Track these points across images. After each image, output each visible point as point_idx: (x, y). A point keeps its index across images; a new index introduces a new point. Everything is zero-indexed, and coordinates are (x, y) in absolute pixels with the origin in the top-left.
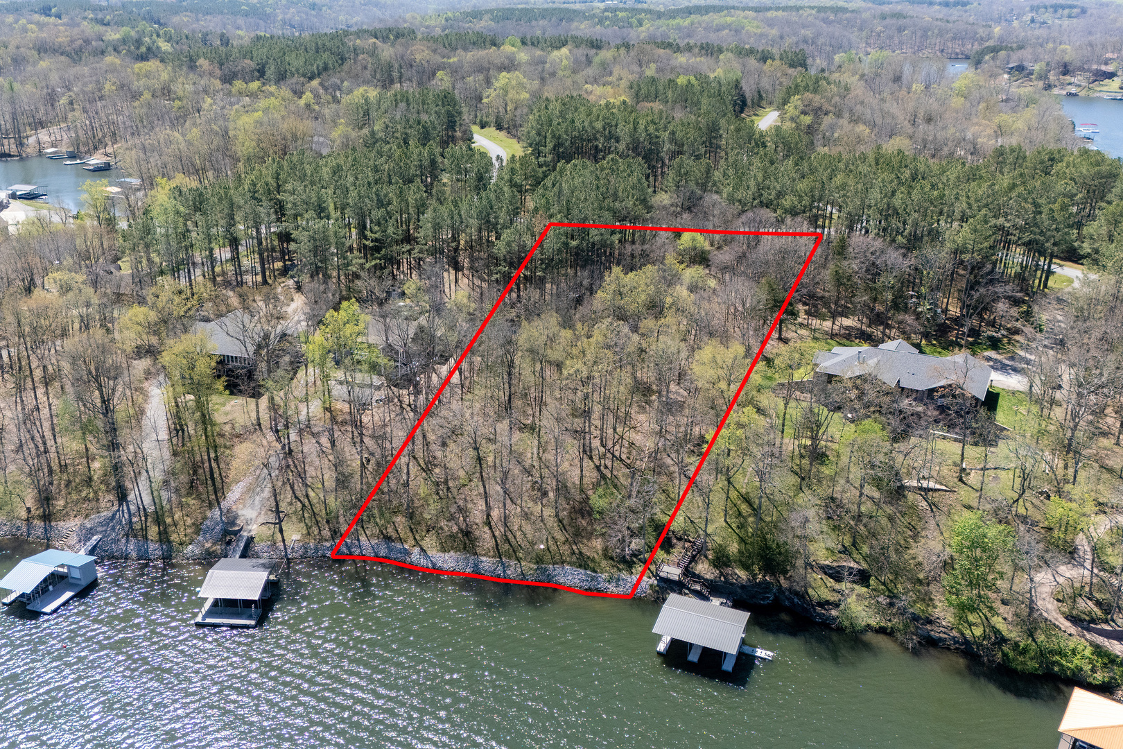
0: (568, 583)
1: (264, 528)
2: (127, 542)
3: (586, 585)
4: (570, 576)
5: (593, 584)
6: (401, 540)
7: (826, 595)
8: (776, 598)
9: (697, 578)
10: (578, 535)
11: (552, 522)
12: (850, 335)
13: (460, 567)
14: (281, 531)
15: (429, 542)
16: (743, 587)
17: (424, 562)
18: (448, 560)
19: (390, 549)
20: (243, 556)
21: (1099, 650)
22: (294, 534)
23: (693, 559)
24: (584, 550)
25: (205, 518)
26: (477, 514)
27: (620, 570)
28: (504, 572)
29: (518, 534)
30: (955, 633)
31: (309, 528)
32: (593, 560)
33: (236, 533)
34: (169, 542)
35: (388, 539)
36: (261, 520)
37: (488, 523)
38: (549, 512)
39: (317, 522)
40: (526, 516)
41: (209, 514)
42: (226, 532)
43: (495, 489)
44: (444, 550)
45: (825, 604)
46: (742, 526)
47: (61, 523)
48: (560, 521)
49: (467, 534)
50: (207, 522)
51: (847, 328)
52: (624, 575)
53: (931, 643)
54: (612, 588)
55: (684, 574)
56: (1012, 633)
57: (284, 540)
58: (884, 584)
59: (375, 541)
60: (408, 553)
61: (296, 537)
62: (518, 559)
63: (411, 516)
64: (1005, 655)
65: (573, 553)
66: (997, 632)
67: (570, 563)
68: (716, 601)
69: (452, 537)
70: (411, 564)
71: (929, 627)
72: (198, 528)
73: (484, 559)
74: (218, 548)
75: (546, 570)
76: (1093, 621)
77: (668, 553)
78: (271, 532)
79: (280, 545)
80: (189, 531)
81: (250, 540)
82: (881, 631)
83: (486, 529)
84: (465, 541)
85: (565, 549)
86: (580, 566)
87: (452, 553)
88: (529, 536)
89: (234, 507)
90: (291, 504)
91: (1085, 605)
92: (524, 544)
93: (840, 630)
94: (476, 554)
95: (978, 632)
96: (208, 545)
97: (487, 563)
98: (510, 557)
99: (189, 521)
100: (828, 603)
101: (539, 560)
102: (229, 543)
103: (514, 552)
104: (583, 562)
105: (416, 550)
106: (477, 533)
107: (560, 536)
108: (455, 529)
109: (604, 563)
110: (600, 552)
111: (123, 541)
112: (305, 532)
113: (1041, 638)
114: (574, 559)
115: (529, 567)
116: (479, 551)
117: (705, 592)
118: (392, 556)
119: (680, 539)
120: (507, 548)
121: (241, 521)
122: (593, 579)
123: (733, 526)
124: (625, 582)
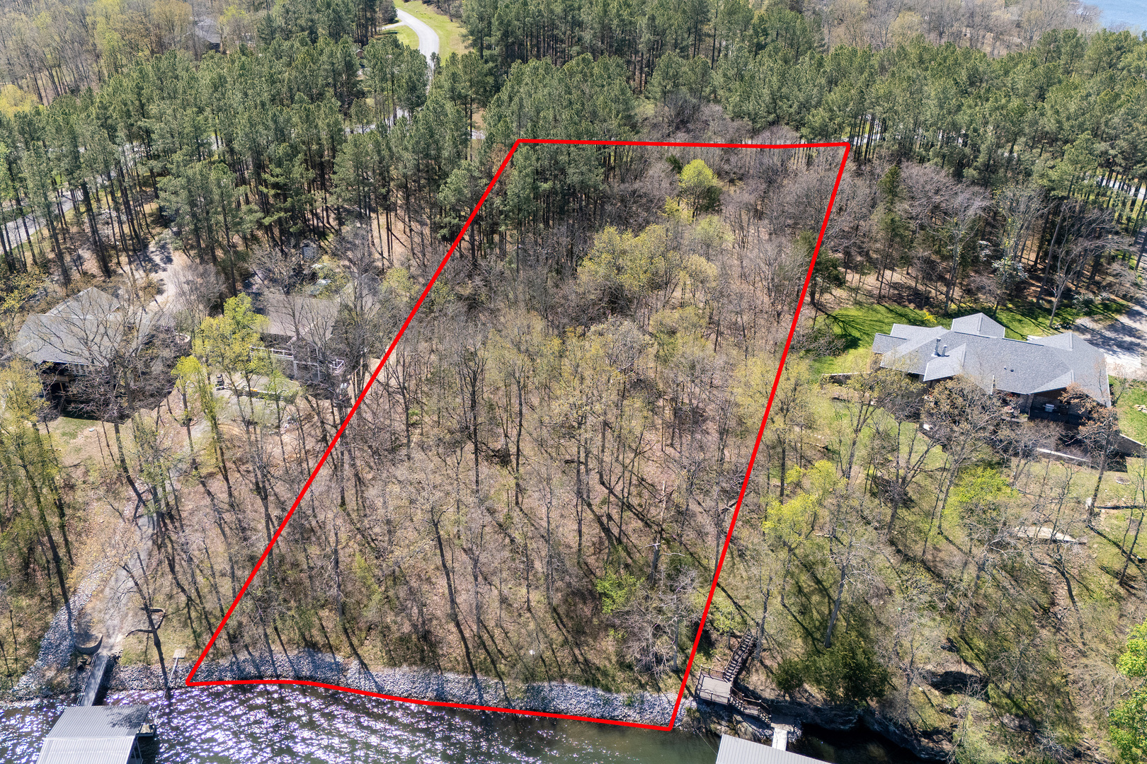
0: (570, 709)
1: (132, 639)
3: (597, 713)
4: (573, 698)
5: (605, 710)
6: (332, 649)
7: (933, 719)
8: (861, 719)
9: (752, 696)
10: (579, 632)
11: (543, 611)
13: (416, 689)
14: (158, 644)
15: (372, 649)
16: (816, 709)
17: (366, 685)
18: (400, 681)
19: (316, 667)
22: (177, 649)
23: (744, 667)
24: (591, 656)
25: (46, 628)
26: (436, 602)
27: (642, 686)
28: (481, 697)
29: (497, 632)
31: (197, 635)
32: (605, 674)
33: (92, 652)
35: (312, 647)
36: (128, 626)
37: (454, 618)
38: (536, 597)
39: (209, 626)
40: (506, 601)
41: (52, 622)
42: (77, 652)
43: (461, 562)
44: (393, 663)
45: (931, 733)
46: (805, 611)
48: (555, 610)
49: (426, 636)
50: (50, 636)
52: (649, 695)
54: (634, 716)
55: (733, 692)
57: (162, 660)
58: (1008, 695)
59: (293, 653)
60: (341, 669)
61: (179, 653)
62: (499, 675)
63: (343, 610)
65: (576, 661)
67: (574, 679)
68: (781, 734)
69: (403, 640)
70: (348, 688)
72: (35, 646)
73: (451, 676)
74: (65, 677)
75: (539, 691)
77: (709, 656)
78: (142, 647)
79: (157, 668)
80: (23, 651)
81: (113, 661)
83: (452, 627)
84: (422, 648)
85: (564, 655)
86: (587, 682)
87: (405, 668)
88: (515, 638)
89: (89, 606)
90: (170, 597)
92: (507, 649)
94: (438, 668)
96: (50, 674)
97: (456, 684)
98: (487, 673)
99: (22, 635)
100: (937, 731)
101: (530, 676)
102: (81, 669)
103: (491, 665)
104: (591, 676)
105: (354, 665)
106: (439, 632)
107: (557, 637)
108: (407, 628)
109: (620, 676)
110: (614, 659)
112: (192, 643)
114: (578, 672)
115: (515, 689)
116: (443, 663)
117: (765, 717)
118: (319, 675)
119: (722, 633)
120: (482, 660)
121: (97, 632)
122: (607, 702)
123: (793, 609)
124: (652, 706)
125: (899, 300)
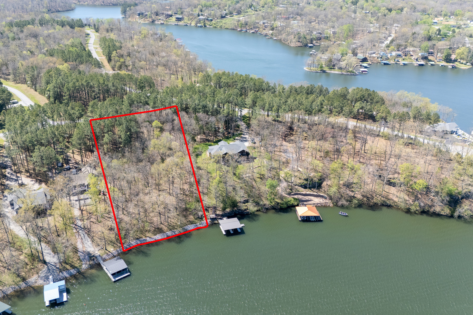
0: (191, 229)
1: (100, 251)
2: (62, 273)
4: (191, 227)
5: (197, 227)
6: (141, 238)
7: (245, 207)
8: (235, 213)
9: (218, 215)
10: (186, 217)
11: (177, 216)
13: (163, 237)
14: (106, 250)
15: (149, 235)
16: (229, 213)
17: (153, 240)
18: (158, 237)
19: (140, 241)
21: (294, 199)
22: (111, 249)
23: (215, 211)
24: (190, 220)
25: (79, 256)
27: (200, 221)
28: (175, 233)
29: (171, 222)
30: (270, 206)
32: (194, 221)
33: (94, 256)
34: (76, 267)
35: (137, 239)
36: (97, 249)
39: (114, 243)
42: (90, 257)
44: (155, 235)
45: (245, 210)
46: (220, 199)
48: (179, 215)
49: (158, 228)
50: (81, 257)
52: (202, 222)
53: (267, 209)
54: (201, 226)
55: (215, 215)
56: (279, 201)
57: (109, 252)
58: (253, 201)
59: (135, 241)
60: (146, 240)
62: (176, 229)
64: (280, 206)
65: (188, 222)
66: (277, 202)
67: (188, 224)
68: (225, 219)
69: (154, 231)
70: (149, 242)
71: (265, 206)
72: (80, 260)
73: (167, 232)
74: (91, 263)
75: (184, 228)
76: (291, 193)
77: (208, 212)
78: (103, 251)
79: (109, 253)
80: (78, 262)
81: (100, 256)
82: (257, 211)
83: (162, 225)
84: (159, 230)
85: (185, 221)
86: (192, 224)
87: (158, 235)
88: (174, 222)
89: (84, 250)
91: (288, 191)
92: (174, 224)
93: (251, 214)
94: (164, 232)
95: (274, 203)
96: (88, 263)
97: (169, 233)
98: (174, 229)
99: (75, 259)
100: (246, 209)
101: (181, 227)
102: (94, 260)
104: (192, 223)
105: (147, 238)
106: (160, 227)
107: (181, 219)
108: (153, 228)
109: (196, 221)
110: (194, 219)
112: (113, 247)
113: (285, 200)
114: (189, 223)
115: (180, 230)
116: (165, 231)
117: (222, 218)
118: (142, 242)
119: (209, 208)
120: (172, 228)
121: (91, 252)
122: (196, 225)
123: (218, 200)
124: (204, 223)
125: (204, 142)
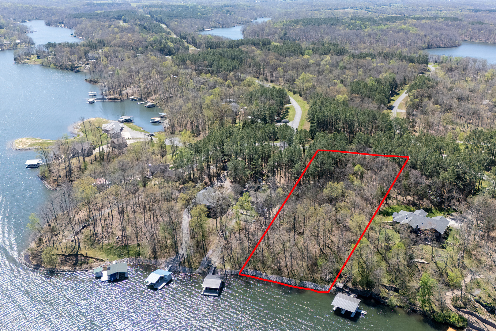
0: (309, 287)
1: (219, 264)
2: (180, 267)
3: (314, 288)
4: (310, 285)
5: (316, 288)
6: (260, 270)
7: (385, 295)
9: (348, 287)
10: (313, 272)
11: (305, 267)
12: (409, 203)
13: (277, 280)
14: (224, 266)
15: (268, 271)
16: (361, 291)
17: (267, 278)
18: (274, 278)
19: (257, 273)
20: (213, 274)
21: (461, 317)
22: (228, 267)
23: (347, 282)
24: (315, 277)
25: (202, 260)
26: (283, 263)
27: (325, 284)
28: (290, 283)
29: (295, 270)
30: (421, 309)
31: (232, 265)
32: (317, 280)
33: (211, 266)
34: (192, 268)
35: (256, 270)
36: (218, 262)
37: (286, 266)
38: (305, 264)
39: (235, 263)
40: (298, 264)
41: (203, 259)
42: (208, 265)
43: (288, 254)
44: (273, 274)
45: (384, 298)
46: (363, 272)
47: (159, 260)
48: (308, 267)
49: (280, 270)
50: (202, 262)
51: (410, 201)
52: (326, 286)
53: (414, 311)
54: (322, 289)
55: (344, 286)
56: (437, 310)
58: (403, 292)
59: (252, 270)
60: (262, 275)
61: (229, 268)
62: (295, 279)
63: (263, 263)
64: (434, 316)
66: (433, 309)
67: (310, 281)
68: (352, 295)
69: (275, 270)
70: (263, 278)
71: (414, 306)
72: (200, 264)
73: (284, 278)
74: (206, 270)
75: (303, 282)
76: (461, 308)
77: (341, 279)
78: (221, 266)
79: (224, 270)
80: (197, 264)
81: (215, 268)
82: (400, 307)
83: (286, 268)
84: (279, 272)
85: (309, 276)
86: (313, 282)
87: (275, 276)
88: (299, 272)
89: (210, 258)
90: (227, 257)
91: (460, 303)
92: (297, 274)
93: (388, 306)
94: (282, 276)
95: (428, 309)
96: (203, 269)
97: (285, 279)
98: (292, 278)
99: (197, 261)
101: (301, 279)
102: (209, 269)
103: (294, 276)
104: (314, 281)
105: (264, 274)
106: (283, 269)
107: (308, 272)
108: (276, 268)
109: (321, 281)
110: (320, 278)
111: (178, 267)
113: (445, 312)
114: (312, 279)
115: (298, 282)
116: (283, 275)
117: (350, 292)
118: (257, 275)
119: (344, 275)
120: (291, 275)
121: (212, 262)
122: (317, 286)
123: (360, 271)
124: (326, 288)
